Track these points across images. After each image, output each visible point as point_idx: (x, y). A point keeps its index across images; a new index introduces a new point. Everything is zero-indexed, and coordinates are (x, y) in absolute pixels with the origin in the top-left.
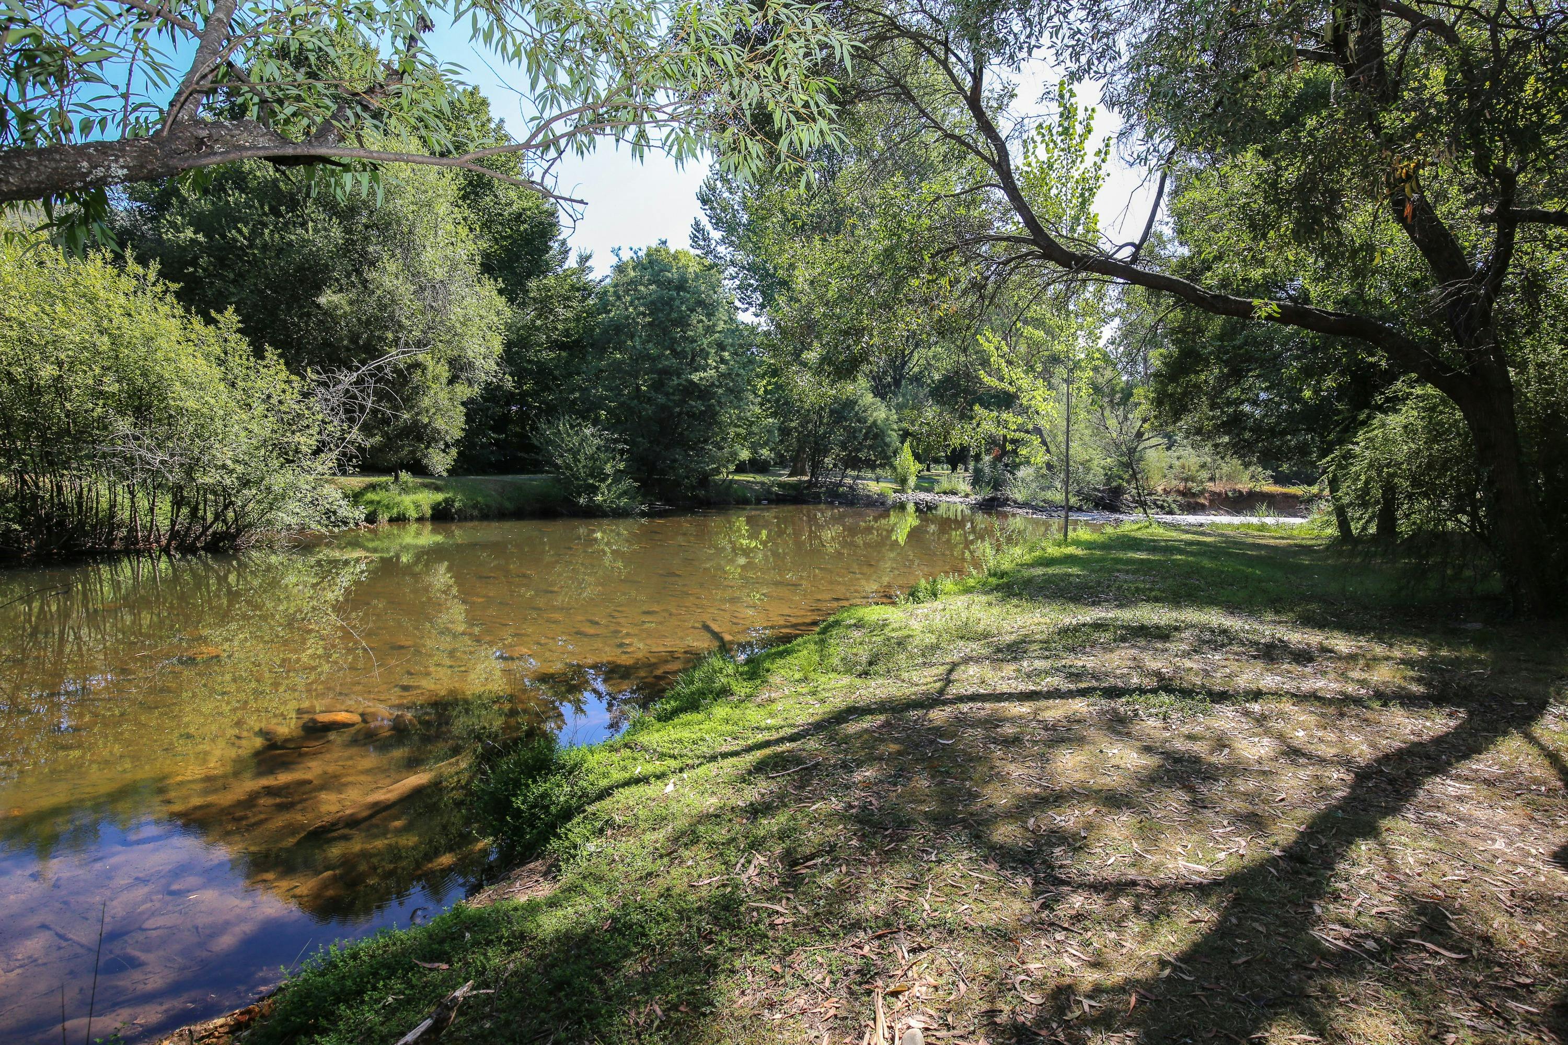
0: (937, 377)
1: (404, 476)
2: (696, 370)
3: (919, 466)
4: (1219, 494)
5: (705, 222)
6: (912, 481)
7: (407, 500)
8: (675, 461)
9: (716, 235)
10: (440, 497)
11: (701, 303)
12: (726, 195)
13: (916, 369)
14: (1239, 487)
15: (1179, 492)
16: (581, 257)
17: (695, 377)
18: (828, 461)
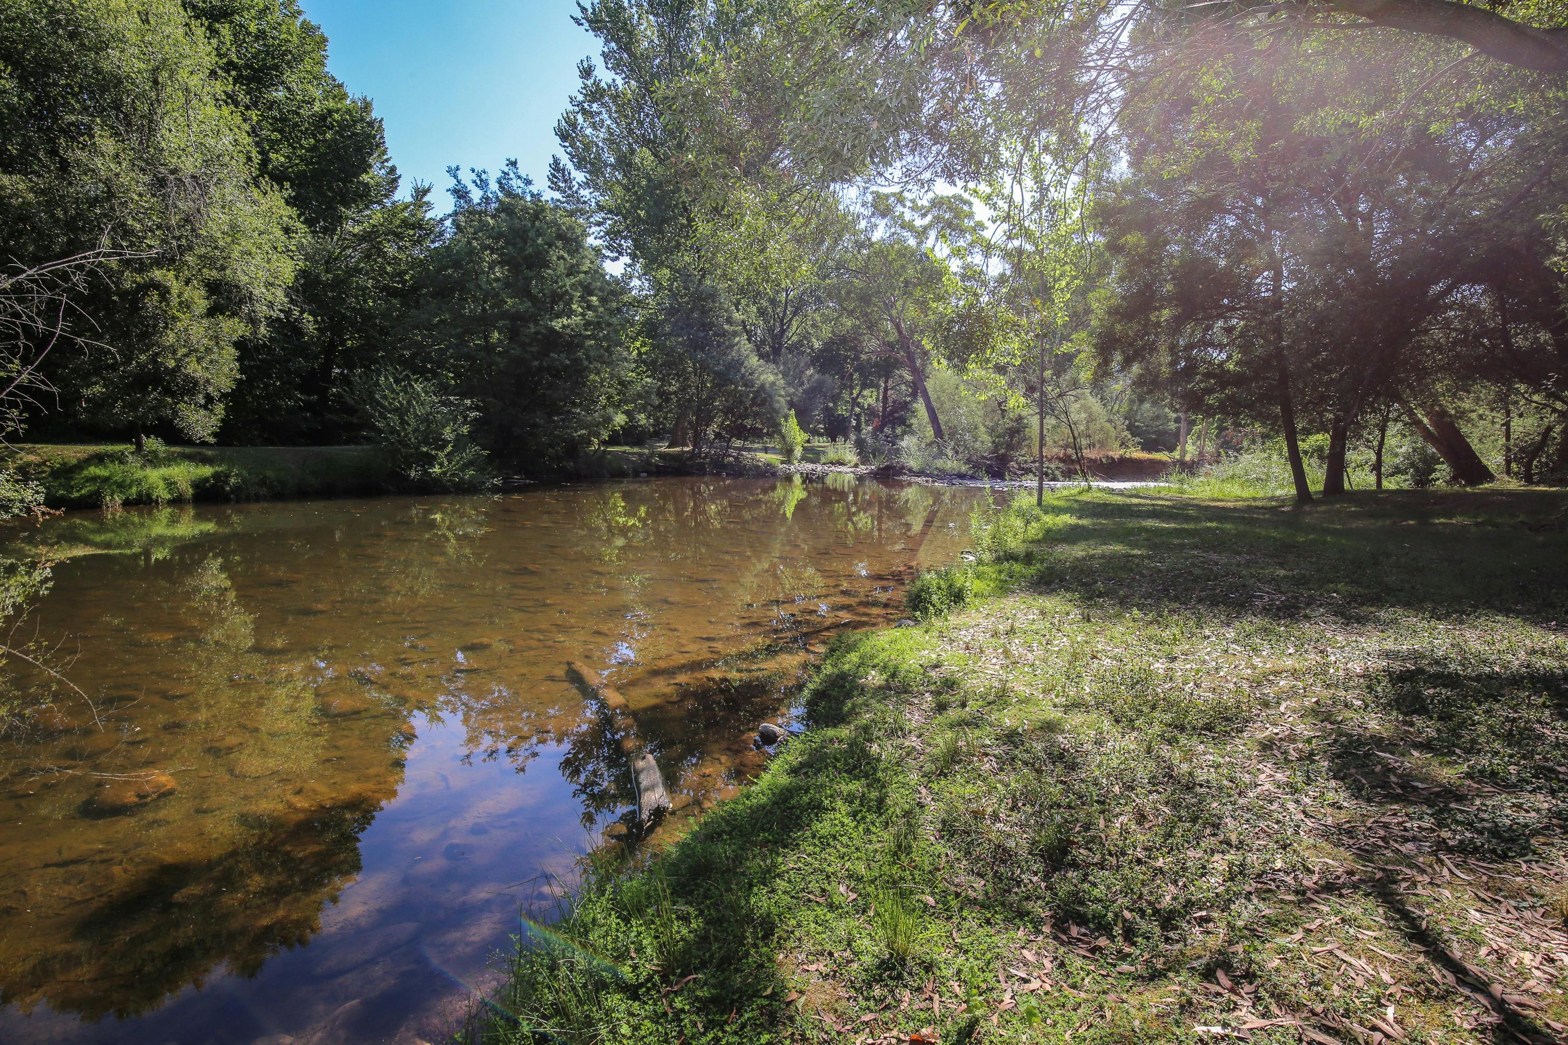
0: (817, 345)
1: (152, 443)
2: (558, 316)
3: (806, 436)
4: (1095, 461)
5: (565, 160)
6: (798, 452)
7: (154, 476)
8: (535, 426)
9: (579, 176)
10: (207, 471)
11: (560, 236)
12: (589, 131)
13: (795, 338)
14: (1111, 453)
15: (1061, 460)
16: (417, 190)
17: (557, 324)
18: (711, 431)
